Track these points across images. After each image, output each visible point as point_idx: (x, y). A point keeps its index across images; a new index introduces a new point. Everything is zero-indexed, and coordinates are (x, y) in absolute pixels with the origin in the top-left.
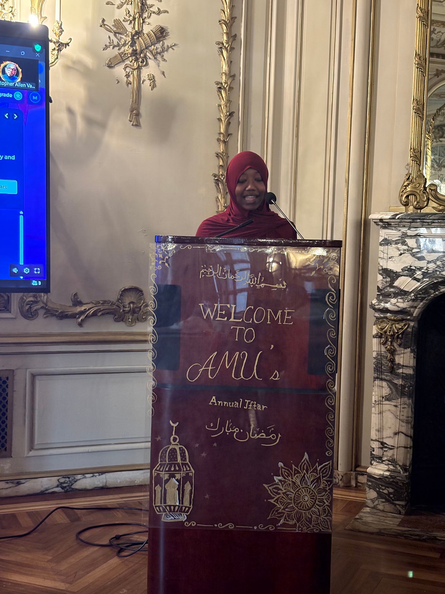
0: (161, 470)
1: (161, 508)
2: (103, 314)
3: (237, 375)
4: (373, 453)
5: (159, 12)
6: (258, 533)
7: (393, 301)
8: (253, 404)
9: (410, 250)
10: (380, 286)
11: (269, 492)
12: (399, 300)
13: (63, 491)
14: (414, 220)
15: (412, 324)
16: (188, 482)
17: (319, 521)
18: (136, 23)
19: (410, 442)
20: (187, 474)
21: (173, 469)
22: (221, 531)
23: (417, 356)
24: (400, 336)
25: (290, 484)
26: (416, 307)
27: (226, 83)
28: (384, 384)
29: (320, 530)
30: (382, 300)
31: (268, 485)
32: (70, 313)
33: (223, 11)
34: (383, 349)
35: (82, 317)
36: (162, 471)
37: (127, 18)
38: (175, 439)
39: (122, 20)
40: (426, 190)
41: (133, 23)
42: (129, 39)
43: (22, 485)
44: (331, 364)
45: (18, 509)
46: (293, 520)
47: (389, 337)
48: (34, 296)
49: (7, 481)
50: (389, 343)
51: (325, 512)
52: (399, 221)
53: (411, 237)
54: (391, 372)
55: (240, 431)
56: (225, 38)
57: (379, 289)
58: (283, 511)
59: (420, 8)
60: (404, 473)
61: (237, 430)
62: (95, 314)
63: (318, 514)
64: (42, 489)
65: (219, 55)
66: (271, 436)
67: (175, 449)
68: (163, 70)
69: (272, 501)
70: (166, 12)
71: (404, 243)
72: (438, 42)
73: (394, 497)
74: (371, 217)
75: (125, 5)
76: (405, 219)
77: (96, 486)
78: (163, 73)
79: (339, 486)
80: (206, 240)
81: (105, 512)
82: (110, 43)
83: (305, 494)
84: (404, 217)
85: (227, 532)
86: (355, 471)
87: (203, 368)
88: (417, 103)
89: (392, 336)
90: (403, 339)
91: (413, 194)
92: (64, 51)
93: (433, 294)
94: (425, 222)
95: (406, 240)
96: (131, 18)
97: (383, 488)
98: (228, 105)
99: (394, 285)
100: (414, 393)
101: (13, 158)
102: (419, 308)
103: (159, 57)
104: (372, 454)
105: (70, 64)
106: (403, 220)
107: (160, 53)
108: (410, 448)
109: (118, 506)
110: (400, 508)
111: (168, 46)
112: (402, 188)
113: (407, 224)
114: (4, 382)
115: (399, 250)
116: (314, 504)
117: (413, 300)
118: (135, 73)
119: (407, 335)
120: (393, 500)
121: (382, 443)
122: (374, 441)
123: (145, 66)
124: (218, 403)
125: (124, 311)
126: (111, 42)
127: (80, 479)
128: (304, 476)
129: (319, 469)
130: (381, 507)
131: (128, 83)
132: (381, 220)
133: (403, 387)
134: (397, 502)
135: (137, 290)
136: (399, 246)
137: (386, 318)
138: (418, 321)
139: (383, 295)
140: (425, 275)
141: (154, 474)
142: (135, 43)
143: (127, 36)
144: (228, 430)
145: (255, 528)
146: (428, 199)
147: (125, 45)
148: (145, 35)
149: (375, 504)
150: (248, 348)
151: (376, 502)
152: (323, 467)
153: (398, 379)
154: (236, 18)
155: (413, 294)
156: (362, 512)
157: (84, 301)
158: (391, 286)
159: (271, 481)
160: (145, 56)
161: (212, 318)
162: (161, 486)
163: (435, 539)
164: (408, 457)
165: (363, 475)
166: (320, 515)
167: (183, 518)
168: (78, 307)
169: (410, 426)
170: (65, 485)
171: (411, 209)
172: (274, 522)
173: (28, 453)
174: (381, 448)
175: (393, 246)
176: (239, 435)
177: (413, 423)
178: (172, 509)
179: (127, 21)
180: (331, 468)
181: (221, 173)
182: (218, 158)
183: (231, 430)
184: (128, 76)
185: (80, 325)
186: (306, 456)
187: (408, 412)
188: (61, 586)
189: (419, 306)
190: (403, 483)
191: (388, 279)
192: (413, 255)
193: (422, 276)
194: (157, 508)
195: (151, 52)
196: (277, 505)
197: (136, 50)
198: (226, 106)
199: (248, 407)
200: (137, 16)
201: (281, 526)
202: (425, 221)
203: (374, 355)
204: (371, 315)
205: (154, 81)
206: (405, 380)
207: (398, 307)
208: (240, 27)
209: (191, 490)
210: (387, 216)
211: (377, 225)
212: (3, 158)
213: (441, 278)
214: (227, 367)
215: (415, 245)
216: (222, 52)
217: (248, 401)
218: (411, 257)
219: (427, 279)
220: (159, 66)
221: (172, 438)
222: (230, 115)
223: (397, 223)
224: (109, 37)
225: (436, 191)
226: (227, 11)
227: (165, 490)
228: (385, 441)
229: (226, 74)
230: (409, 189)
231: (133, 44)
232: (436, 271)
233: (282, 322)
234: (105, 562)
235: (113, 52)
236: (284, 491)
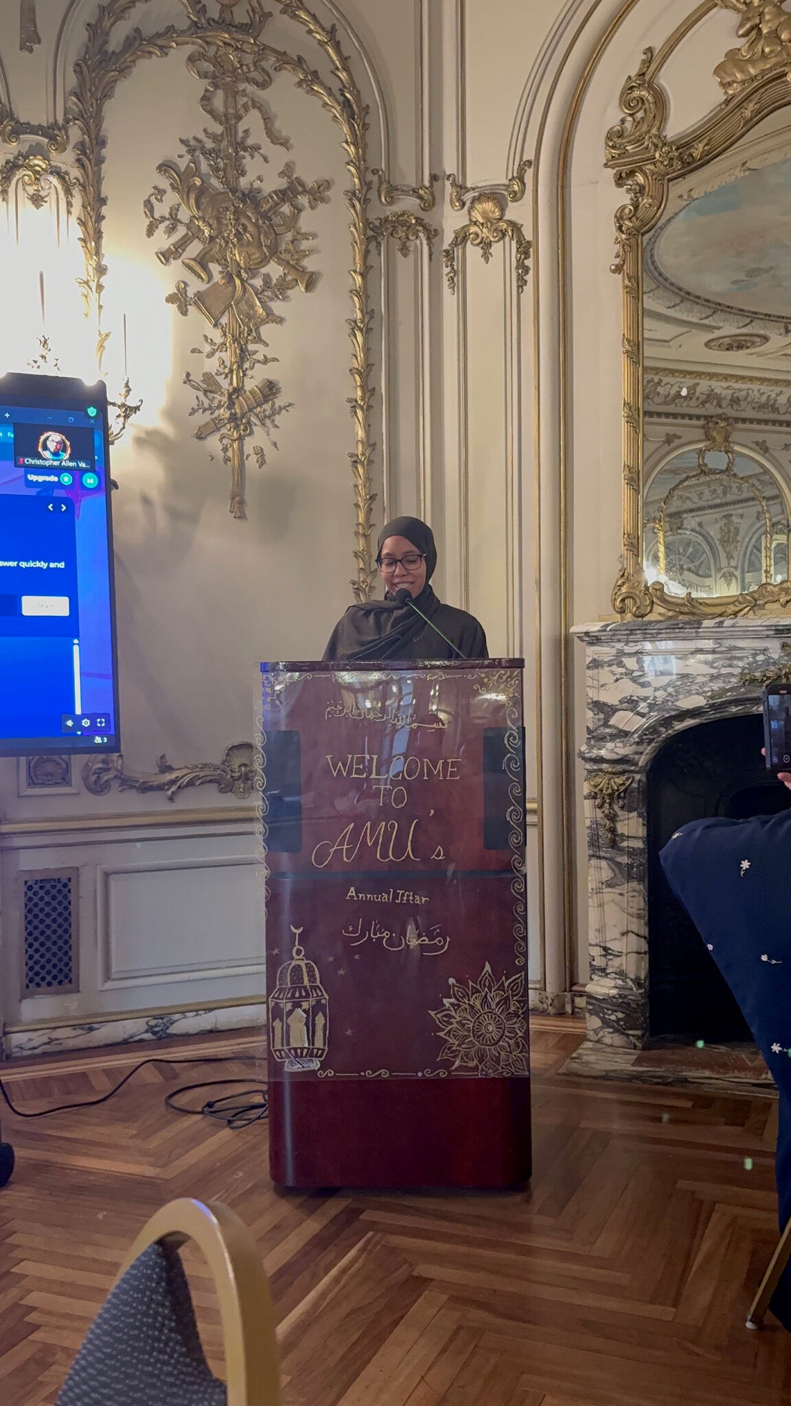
0: (281, 996)
1: (283, 1053)
2: (202, 783)
3: (385, 855)
4: (593, 963)
5: (266, 361)
6: (425, 1082)
7: (610, 745)
8: (408, 896)
9: (629, 673)
10: (591, 726)
11: (437, 1022)
12: (618, 745)
13: (154, 1037)
14: (632, 632)
15: (638, 777)
16: (320, 1013)
17: (511, 1060)
18: (234, 376)
19: (644, 947)
20: (319, 1002)
21: (297, 995)
22: (370, 1081)
23: (648, 822)
24: (622, 794)
25: (466, 1009)
26: (642, 753)
27: (363, 454)
28: (604, 863)
29: (513, 1073)
30: (595, 746)
31: (435, 1012)
32: (156, 783)
33: (355, 356)
34: (599, 814)
35: (174, 788)
36: (282, 999)
37: (221, 370)
38: (299, 952)
39: (214, 374)
40: (648, 591)
41: (229, 376)
42: (225, 399)
43: (94, 1032)
44: (516, 833)
45: (90, 1066)
46: (473, 1060)
47: (606, 797)
48: (104, 762)
49: (74, 1027)
50: (607, 806)
51: (518, 1047)
52: (611, 633)
53: (630, 655)
54: (612, 847)
55: (391, 935)
56: (359, 393)
57: (589, 731)
58: (458, 1048)
59: (627, 339)
60: (637, 990)
61: (387, 934)
62: (191, 783)
63: (508, 1050)
64: (126, 1036)
65: (352, 416)
66: (436, 941)
67: (299, 966)
68: (274, 440)
69: (441, 1034)
70: (275, 360)
71: (620, 664)
72: (666, 397)
73: (625, 1025)
74: (572, 630)
75: (217, 353)
76: (620, 630)
77: (202, 1029)
78: (275, 444)
79: (549, 1014)
80: (333, 665)
81: (214, 1065)
82: (198, 405)
83: (488, 1022)
84: (618, 628)
85: (379, 1082)
86: (571, 991)
87: (336, 848)
88: (629, 470)
89: (610, 795)
90: (627, 797)
91: (629, 596)
92: (134, 418)
93: (665, 733)
94: (648, 634)
95: (623, 659)
96: (227, 370)
97: (610, 1012)
98: (368, 485)
99: (610, 723)
100: (647, 874)
101: (62, 565)
102: (647, 754)
103: (268, 422)
104: (591, 965)
105: (143, 435)
106: (617, 633)
107: (269, 417)
108: (645, 953)
109: (232, 1055)
110: (634, 1041)
111: (280, 407)
112: (614, 590)
113: (622, 637)
114: (65, 885)
115: (615, 675)
116: (502, 1035)
117: (638, 744)
118: (236, 445)
119: (632, 792)
120: (624, 1029)
121: (605, 949)
122: (593, 946)
123: (249, 435)
124: (358, 897)
125: (232, 777)
126: (200, 404)
127: (178, 1020)
128: (486, 996)
129: (506, 984)
130: (607, 1040)
131: (227, 460)
132: (587, 634)
133: (630, 866)
134: (630, 1032)
135: (249, 746)
136: (614, 668)
137: (601, 770)
138: (647, 773)
139: (596, 738)
140: (651, 707)
141: (272, 1004)
142: (234, 404)
143: (222, 394)
144: (375, 934)
145: (420, 1074)
146: (652, 603)
147: (219, 407)
148: (248, 393)
149: (600, 1036)
150: (399, 815)
151: (601, 1034)
152: (513, 981)
153: (622, 855)
154: (373, 364)
155: (636, 735)
156: (582, 1049)
157: (175, 766)
158: (606, 725)
159: (439, 1006)
160: (249, 422)
161: (345, 774)
162: (282, 1020)
163: (685, 1081)
164: (643, 966)
165: (581, 996)
166: (511, 1053)
167: (315, 1065)
168: (167, 774)
169: (642, 921)
170: (157, 1029)
171: (629, 617)
172: (447, 1064)
173: (104, 984)
174: (605, 956)
175: (606, 668)
176: (390, 942)
177: (646, 918)
178: (298, 1054)
179: (221, 374)
180: (523, 982)
181: (362, 579)
182: (358, 559)
183: (378, 935)
184: (225, 449)
185: (171, 799)
186: (488, 967)
187: (638, 902)
188: (150, 1171)
189: (647, 751)
190: (637, 1004)
191: (602, 716)
192: (634, 680)
193: (648, 709)
194: (278, 1053)
195: (257, 415)
196: (450, 1040)
197: (236, 414)
198: (365, 486)
199: (402, 900)
200: (235, 366)
201: (456, 1070)
202: (648, 631)
203: (588, 823)
204: (580, 768)
205: (263, 455)
206: (633, 857)
207: (616, 753)
208: (380, 377)
209: (325, 1024)
210: (595, 627)
211: (581, 641)
212: (48, 566)
213: (674, 710)
214: (370, 845)
215: (636, 667)
216: (356, 413)
217: (401, 892)
218: (630, 682)
219: (656, 713)
220: (268, 435)
221: (294, 950)
222: (370, 498)
223: (609, 637)
224: (197, 397)
225: (662, 590)
226: (361, 355)
227: (288, 1026)
228: (609, 945)
229: (362, 442)
230: (624, 590)
231: (231, 405)
232: (667, 701)
233: (445, 776)
234: (212, 1136)
235: (203, 418)
236: (459, 1019)
